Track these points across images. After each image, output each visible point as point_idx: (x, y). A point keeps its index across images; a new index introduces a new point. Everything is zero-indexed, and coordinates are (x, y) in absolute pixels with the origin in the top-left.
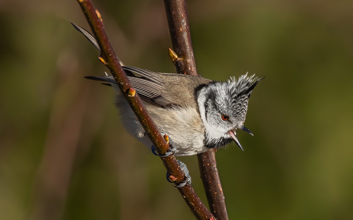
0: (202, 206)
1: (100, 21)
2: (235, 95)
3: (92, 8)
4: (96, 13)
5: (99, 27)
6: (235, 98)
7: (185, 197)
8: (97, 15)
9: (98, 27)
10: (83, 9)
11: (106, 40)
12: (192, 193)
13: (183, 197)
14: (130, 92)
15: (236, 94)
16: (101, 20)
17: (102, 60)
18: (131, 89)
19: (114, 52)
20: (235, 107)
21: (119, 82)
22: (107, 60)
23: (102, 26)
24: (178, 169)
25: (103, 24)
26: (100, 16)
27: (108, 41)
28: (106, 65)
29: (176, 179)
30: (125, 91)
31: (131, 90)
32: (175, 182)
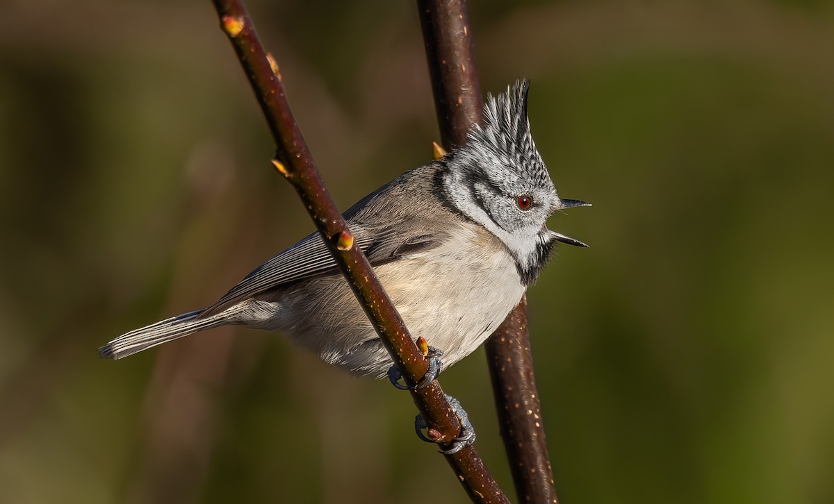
0: (501, 498)
1: (277, 79)
2: (513, 146)
3: (258, 48)
4: (267, 60)
5: (273, 92)
6: (518, 150)
7: (463, 479)
8: (268, 65)
9: (271, 93)
10: (239, 51)
11: (290, 122)
12: (479, 470)
13: (460, 479)
14: (341, 239)
15: (513, 143)
16: (279, 77)
17: (280, 167)
18: (344, 232)
19: (307, 150)
20: (530, 168)
21: (318, 218)
22: (290, 166)
23: (281, 91)
24: (447, 415)
25: (283, 86)
26: (277, 68)
27: (295, 124)
28: (288, 179)
29: (443, 437)
30: (330, 238)
31: (344, 236)
32: (441, 444)
